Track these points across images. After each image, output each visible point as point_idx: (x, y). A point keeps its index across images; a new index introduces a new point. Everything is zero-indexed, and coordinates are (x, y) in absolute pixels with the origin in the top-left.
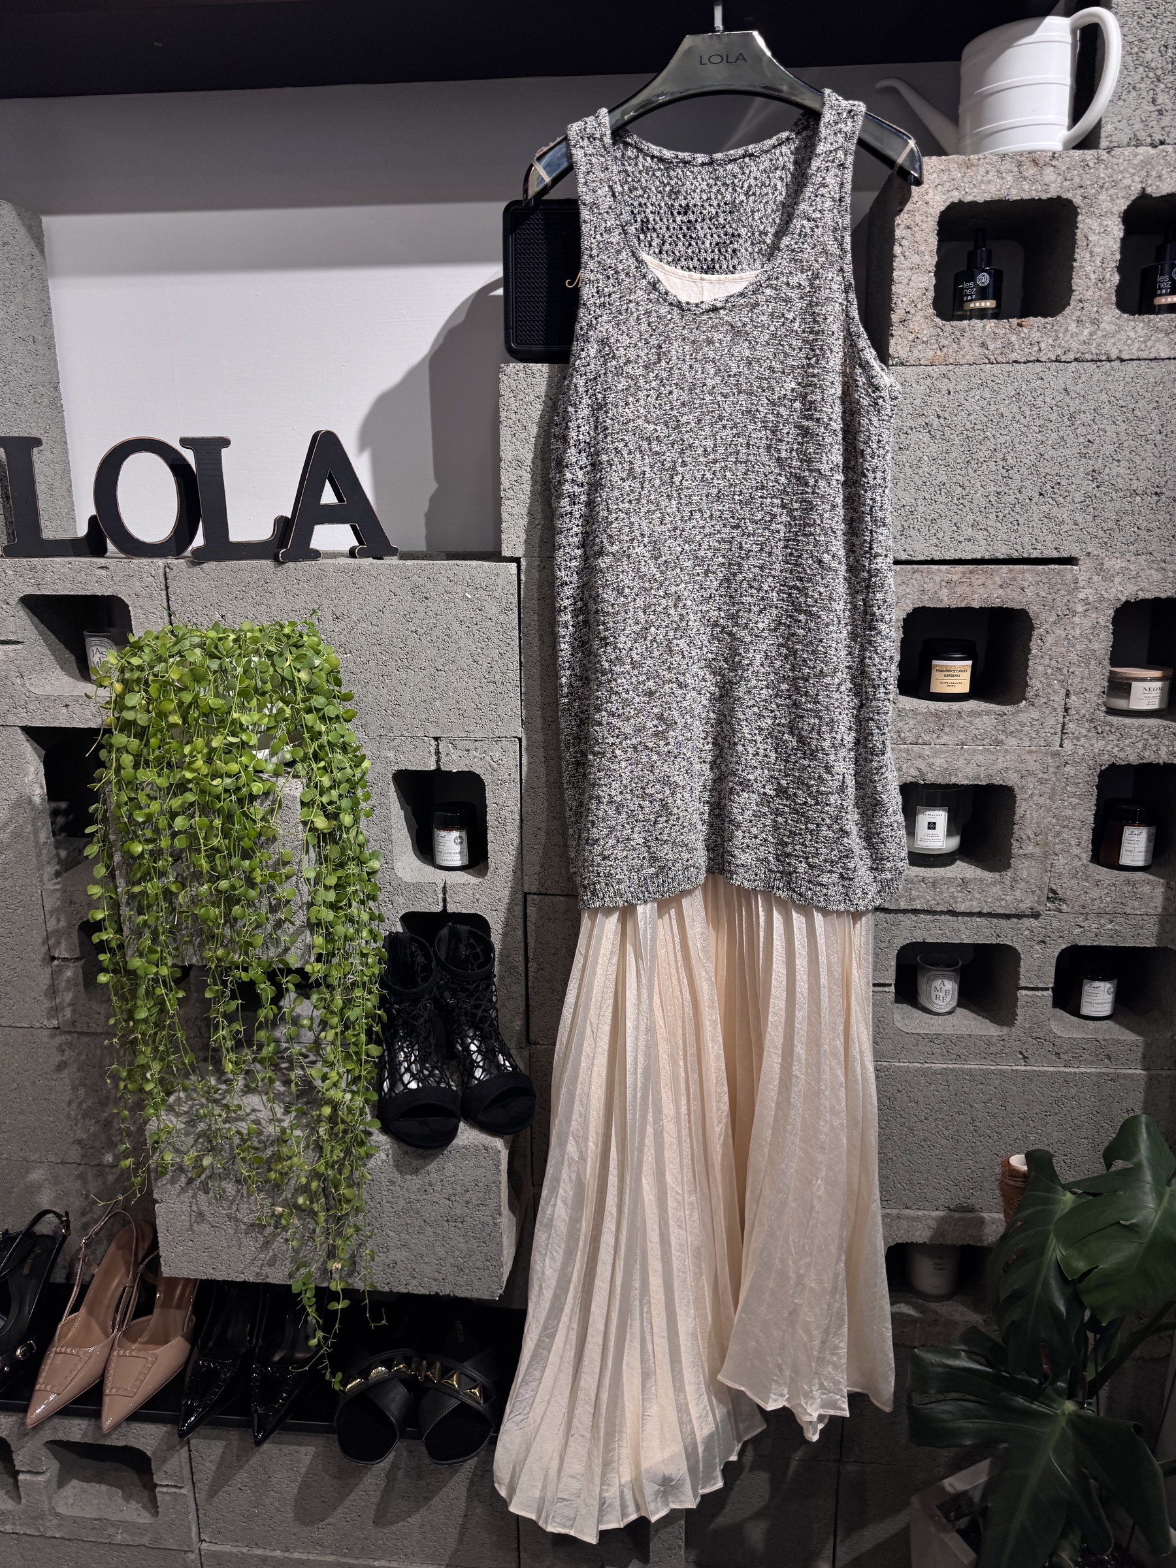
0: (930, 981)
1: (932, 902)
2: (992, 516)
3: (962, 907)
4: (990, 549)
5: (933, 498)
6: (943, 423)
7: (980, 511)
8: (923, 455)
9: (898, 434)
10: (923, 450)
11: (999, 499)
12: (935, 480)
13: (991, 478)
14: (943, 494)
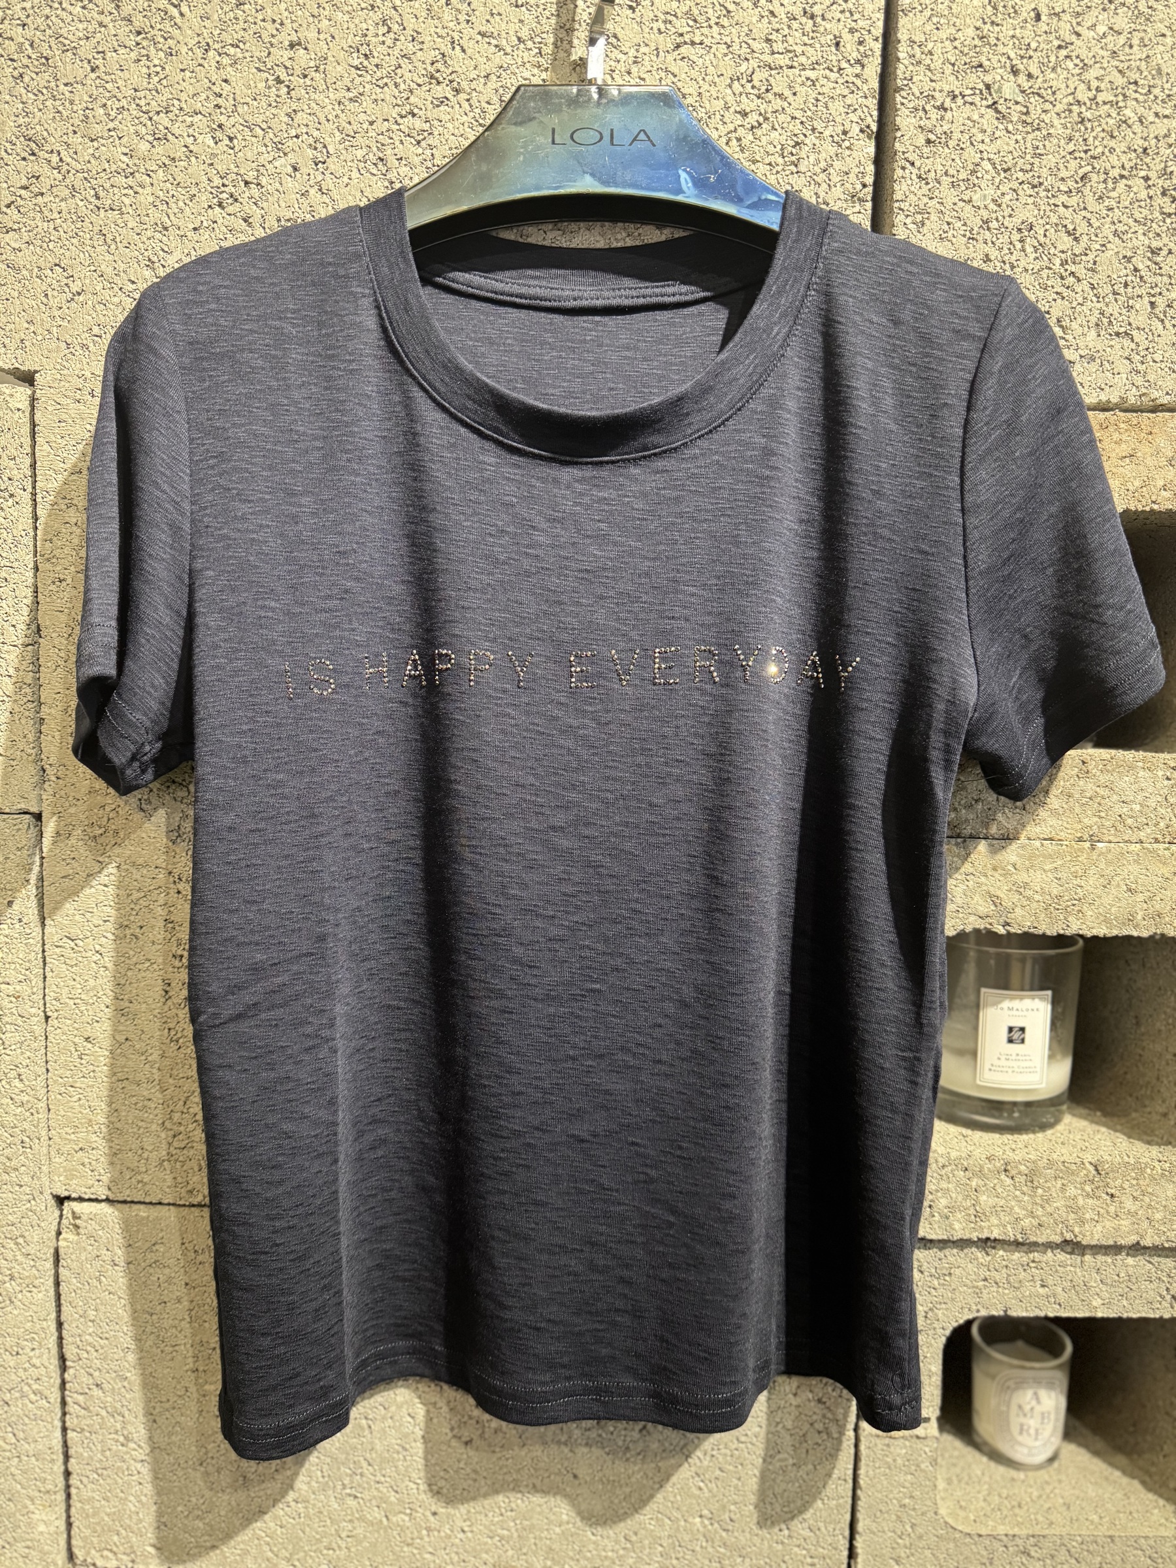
0: (1007, 1389)
1: (1026, 1222)
2: (1143, 305)
3: (1094, 1234)
4: (1139, 381)
5: (1006, 258)
6: (1026, 85)
7: (1115, 293)
8: (982, 159)
9: (924, 109)
10: (982, 147)
11: (1156, 264)
12: (1010, 216)
13: (1137, 216)
14: (1029, 249)
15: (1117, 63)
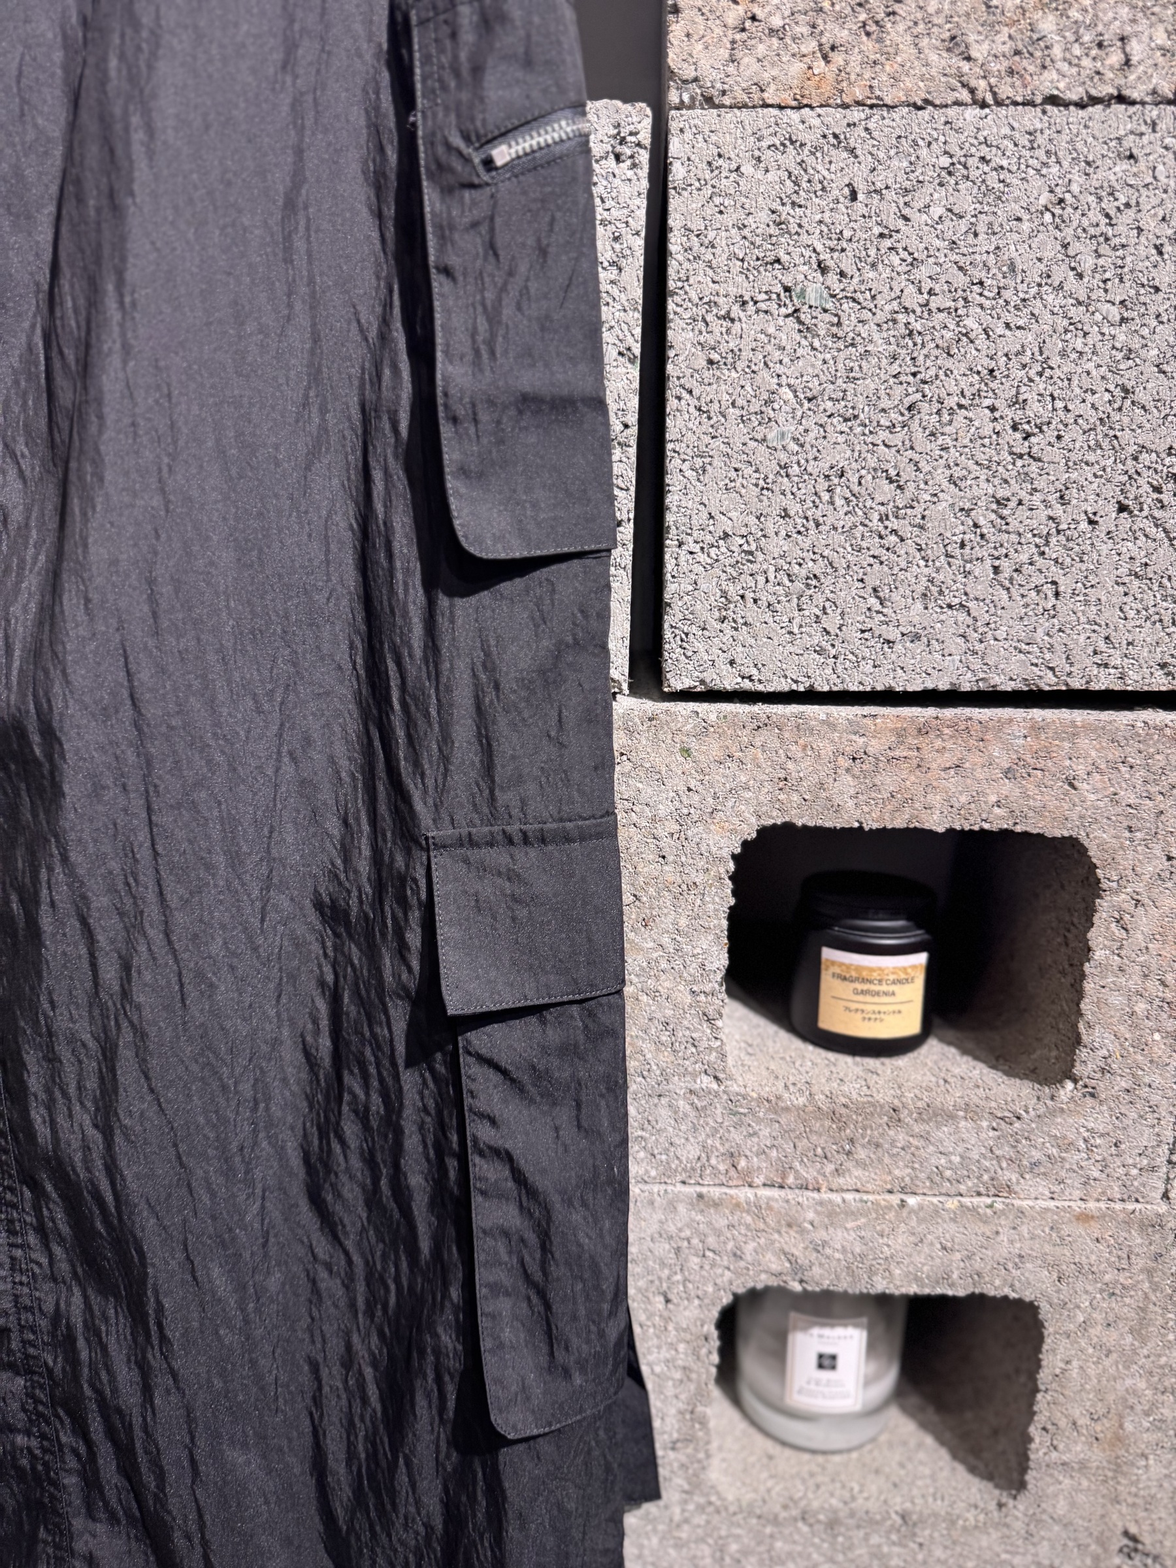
4: (976, 663)
5: (809, 513)
6: (837, 287)
7: (947, 555)
8: (779, 385)
9: (704, 320)
10: (779, 369)
11: (1002, 518)
12: (815, 459)
13: (980, 457)
14: (839, 502)
15: (955, 257)
